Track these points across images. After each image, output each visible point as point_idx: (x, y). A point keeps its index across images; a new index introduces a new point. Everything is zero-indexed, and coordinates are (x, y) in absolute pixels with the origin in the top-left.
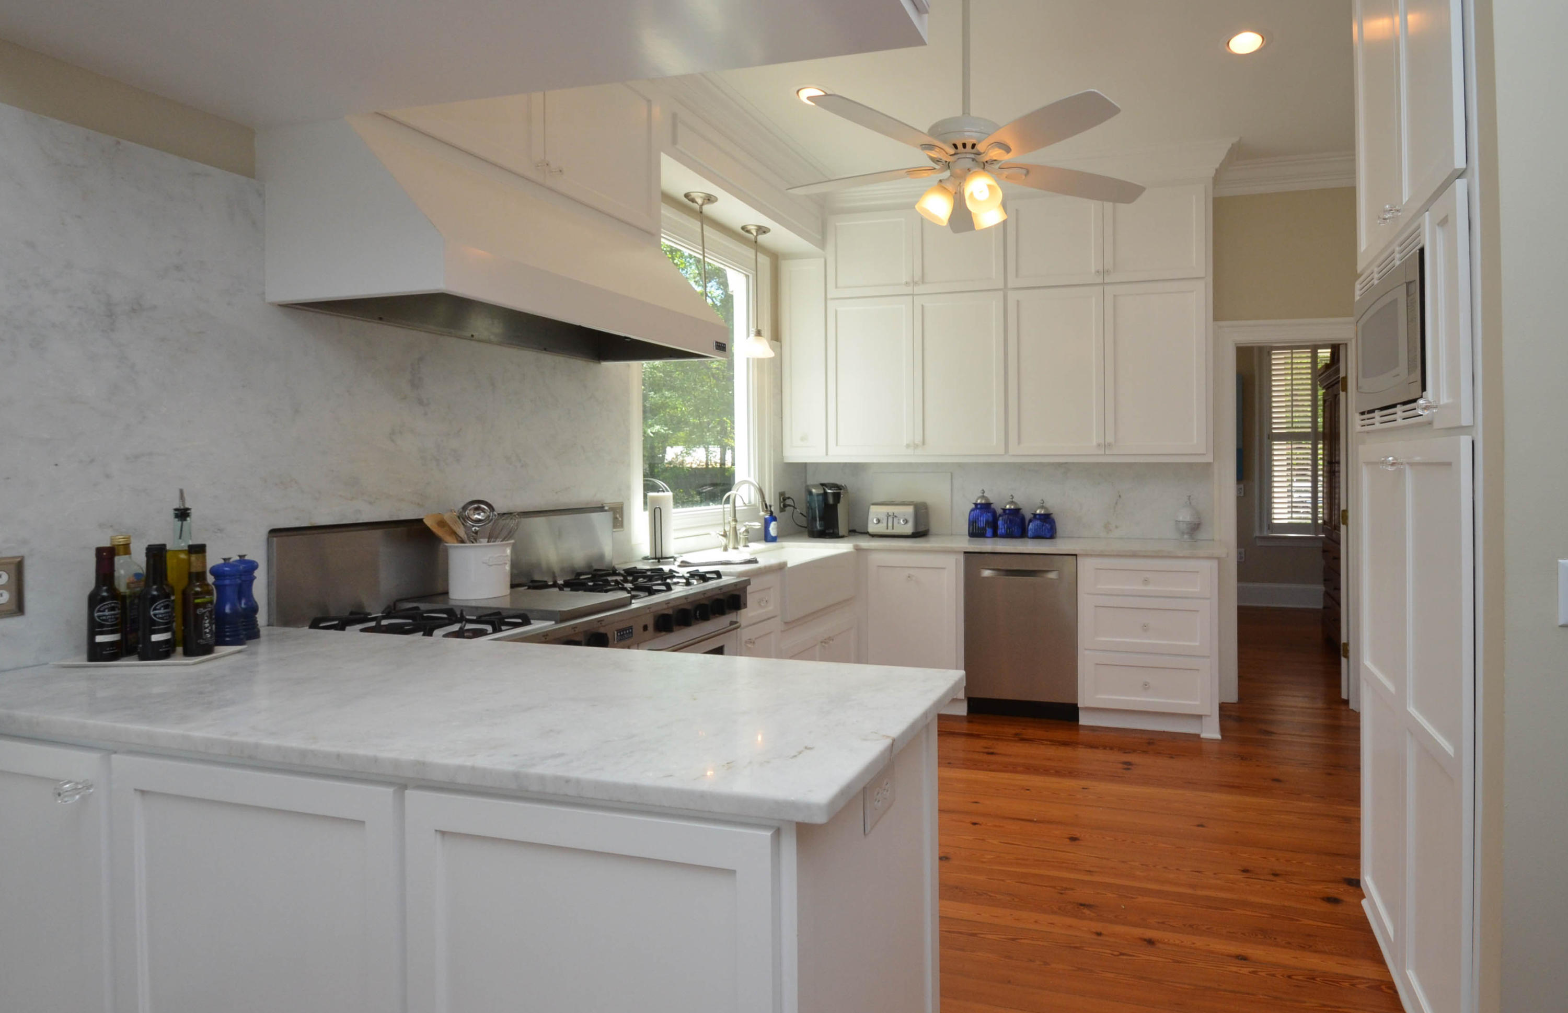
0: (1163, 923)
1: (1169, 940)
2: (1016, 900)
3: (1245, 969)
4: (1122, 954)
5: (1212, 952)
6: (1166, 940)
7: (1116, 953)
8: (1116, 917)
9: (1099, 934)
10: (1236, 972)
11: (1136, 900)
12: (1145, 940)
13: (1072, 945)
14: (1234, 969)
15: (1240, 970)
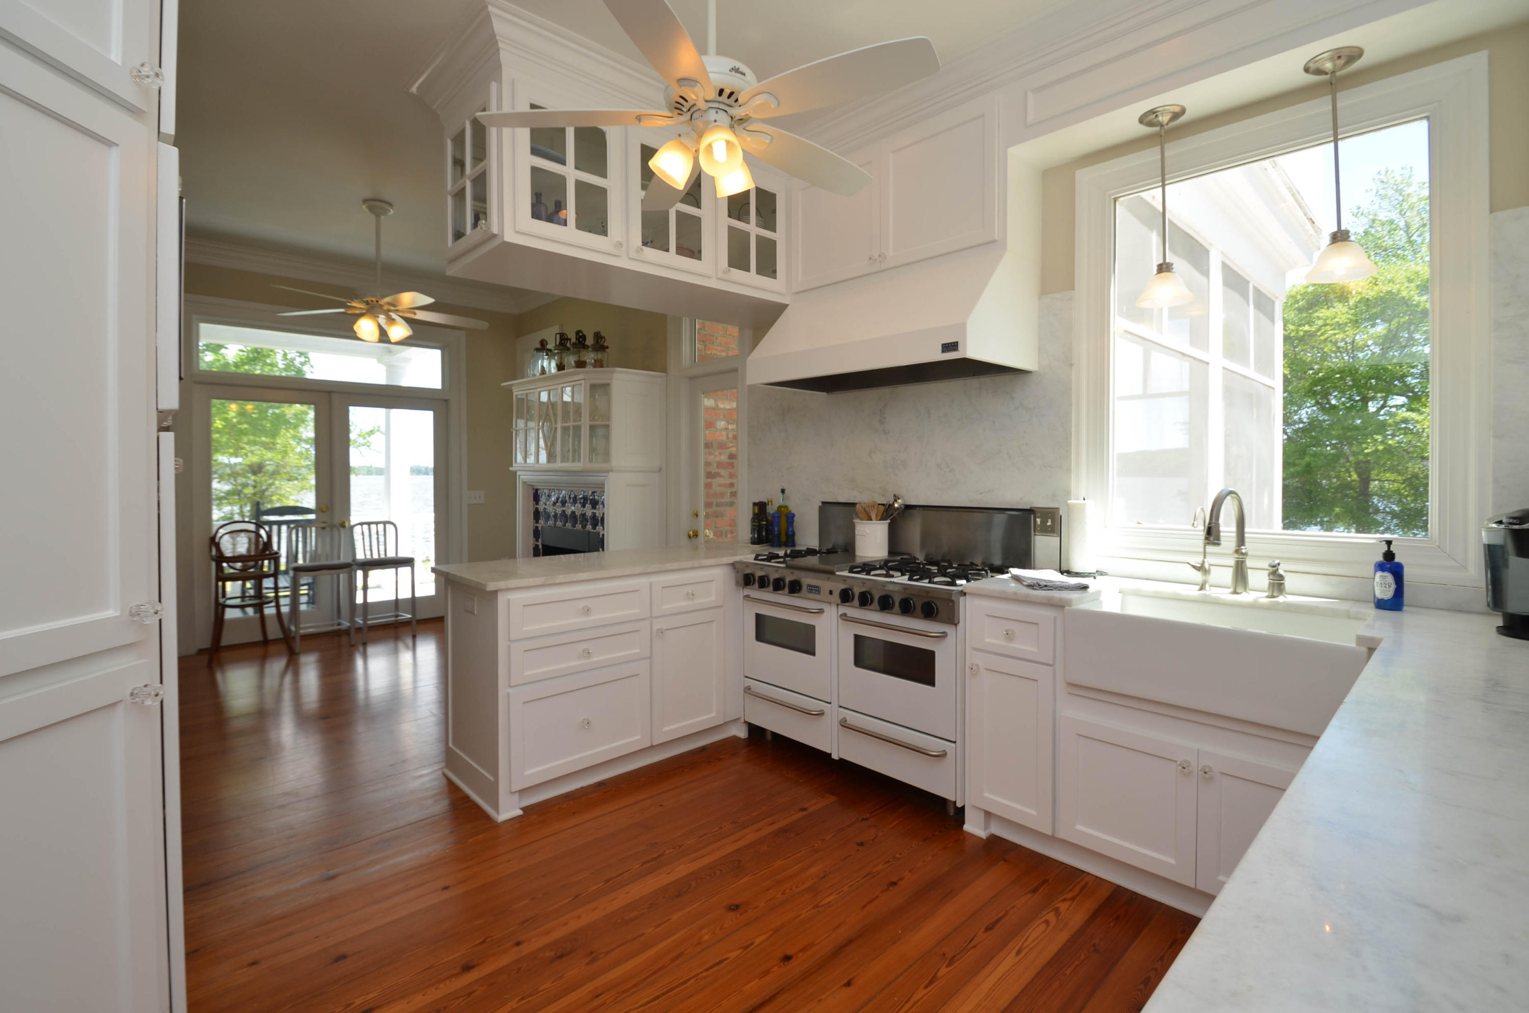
0: (469, 994)
1: (450, 981)
2: (620, 921)
3: (359, 1003)
4: (484, 942)
5: (402, 997)
6: (453, 979)
7: (489, 939)
8: (519, 969)
9: (518, 944)
10: (367, 994)
11: (517, 1000)
12: (473, 967)
13: (532, 920)
14: (371, 996)
15: (364, 999)
